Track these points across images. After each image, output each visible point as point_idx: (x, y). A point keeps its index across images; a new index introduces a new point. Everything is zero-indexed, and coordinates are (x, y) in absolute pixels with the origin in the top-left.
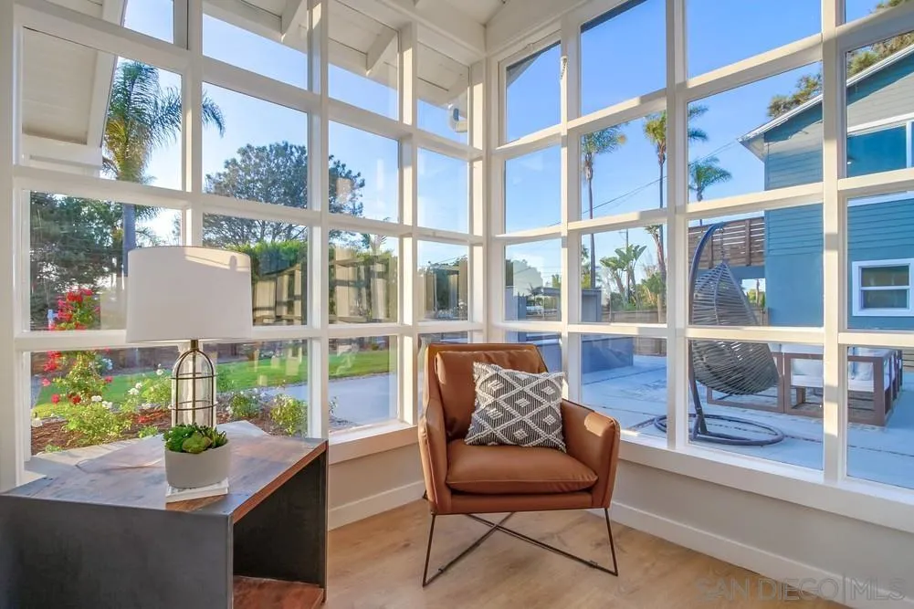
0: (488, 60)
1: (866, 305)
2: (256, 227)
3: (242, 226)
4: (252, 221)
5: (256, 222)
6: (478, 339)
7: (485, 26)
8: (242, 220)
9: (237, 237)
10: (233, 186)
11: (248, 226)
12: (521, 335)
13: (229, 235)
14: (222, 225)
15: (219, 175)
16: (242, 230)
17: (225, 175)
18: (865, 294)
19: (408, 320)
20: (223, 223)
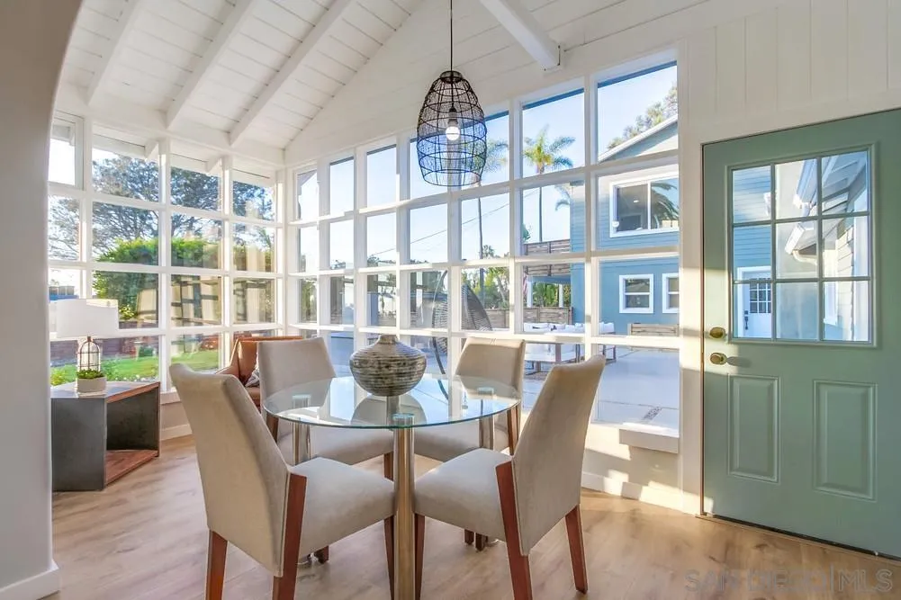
0: (286, 169)
1: (627, 306)
2: (151, 218)
3: (135, 216)
4: (146, 212)
5: (152, 213)
6: (280, 334)
7: (284, 150)
8: (134, 209)
9: (129, 229)
10: (124, 175)
11: (142, 218)
12: (302, 330)
13: (119, 225)
14: (110, 215)
15: (107, 161)
16: (135, 221)
17: (114, 161)
18: (628, 298)
19: (227, 323)
20: (112, 212)
